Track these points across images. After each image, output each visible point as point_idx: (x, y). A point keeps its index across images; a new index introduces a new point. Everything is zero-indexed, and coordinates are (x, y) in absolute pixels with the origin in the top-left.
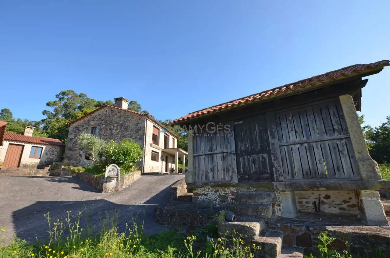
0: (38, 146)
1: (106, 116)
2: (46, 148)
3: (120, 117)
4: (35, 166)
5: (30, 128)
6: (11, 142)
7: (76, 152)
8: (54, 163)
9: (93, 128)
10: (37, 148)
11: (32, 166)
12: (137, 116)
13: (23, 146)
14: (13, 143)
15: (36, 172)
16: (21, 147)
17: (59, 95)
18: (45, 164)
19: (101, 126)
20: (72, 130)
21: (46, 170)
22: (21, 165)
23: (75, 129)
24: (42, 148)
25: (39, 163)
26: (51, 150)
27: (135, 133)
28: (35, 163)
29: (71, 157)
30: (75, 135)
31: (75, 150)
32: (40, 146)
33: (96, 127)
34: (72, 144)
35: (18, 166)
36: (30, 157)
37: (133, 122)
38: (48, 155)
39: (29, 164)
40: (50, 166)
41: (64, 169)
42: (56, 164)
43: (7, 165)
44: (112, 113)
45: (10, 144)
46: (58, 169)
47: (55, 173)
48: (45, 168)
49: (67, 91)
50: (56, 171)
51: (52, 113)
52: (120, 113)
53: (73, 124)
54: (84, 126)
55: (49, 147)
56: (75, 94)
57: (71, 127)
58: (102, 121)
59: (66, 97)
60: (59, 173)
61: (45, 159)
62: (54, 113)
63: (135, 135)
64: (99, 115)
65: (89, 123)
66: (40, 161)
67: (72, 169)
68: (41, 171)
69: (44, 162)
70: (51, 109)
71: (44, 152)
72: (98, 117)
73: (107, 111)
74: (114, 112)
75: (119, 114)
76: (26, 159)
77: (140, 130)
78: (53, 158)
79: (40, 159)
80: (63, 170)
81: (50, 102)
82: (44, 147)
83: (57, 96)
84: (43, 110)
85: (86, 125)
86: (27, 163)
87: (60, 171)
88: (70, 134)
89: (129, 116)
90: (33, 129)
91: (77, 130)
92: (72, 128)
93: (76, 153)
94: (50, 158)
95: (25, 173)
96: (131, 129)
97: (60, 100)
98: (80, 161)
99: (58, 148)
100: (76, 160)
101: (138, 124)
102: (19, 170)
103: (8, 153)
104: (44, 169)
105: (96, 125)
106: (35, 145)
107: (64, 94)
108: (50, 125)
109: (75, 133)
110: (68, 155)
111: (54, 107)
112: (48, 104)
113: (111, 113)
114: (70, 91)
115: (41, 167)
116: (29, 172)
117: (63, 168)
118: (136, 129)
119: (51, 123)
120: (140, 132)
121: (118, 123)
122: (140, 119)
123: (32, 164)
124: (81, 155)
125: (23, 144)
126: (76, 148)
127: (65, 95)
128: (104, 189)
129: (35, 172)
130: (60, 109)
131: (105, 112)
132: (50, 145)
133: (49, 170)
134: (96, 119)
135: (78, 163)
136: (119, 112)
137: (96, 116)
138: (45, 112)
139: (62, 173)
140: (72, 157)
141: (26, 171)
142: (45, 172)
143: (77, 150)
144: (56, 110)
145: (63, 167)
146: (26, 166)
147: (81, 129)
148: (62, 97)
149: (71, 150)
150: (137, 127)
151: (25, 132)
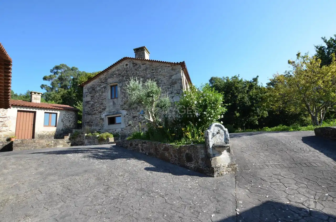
0: (51, 111)
1: (127, 71)
2: (60, 113)
3: (146, 69)
4: (52, 136)
5: (37, 94)
6: (19, 109)
7: (96, 116)
8: (74, 131)
9: (111, 87)
10: (50, 114)
11: (49, 137)
12: (169, 67)
13: (35, 113)
14: (22, 109)
15: (56, 143)
16: (32, 115)
17: (53, 70)
18: (62, 132)
19: (123, 83)
20: (87, 91)
21: (66, 139)
22: (36, 136)
23: (90, 90)
24: (56, 114)
25: (56, 132)
26: (66, 115)
27: (169, 87)
28: (51, 132)
29: (91, 123)
30: (91, 96)
31: (95, 114)
32: (54, 112)
33: (117, 85)
34: (90, 108)
35: (33, 137)
36: (44, 126)
37: (164, 74)
38: (65, 122)
39: (44, 134)
40: (69, 134)
41: (88, 137)
42: (76, 132)
43: (20, 137)
44: (135, 66)
45: (18, 111)
46: (80, 137)
47: (77, 142)
48: (65, 137)
49: (60, 65)
50: (78, 139)
51: (49, 87)
52: (145, 65)
53: (86, 84)
54: (101, 85)
55: (64, 112)
56: (68, 68)
57: (85, 88)
58: (123, 76)
59: (59, 71)
60: (82, 142)
61: (61, 127)
62: (51, 86)
63: (170, 89)
64: (118, 70)
65: (106, 81)
66: (57, 130)
67: (98, 136)
68: (61, 141)
69: (61, 130)
70: (48, 83)
71: (59, 119)
72: (117, 72)
73: (127, 65)
74: (136, 65)
75: (143, 67)
76: (40, 128)
77: (175, 83)
78: (70, 125)
79: (56, 127)
80: (86, 138)
81: (46, 76)
82: (59, 113)
83: (52, 71)
84: (41, 85)
85: (104, 84)
86: (43, 133)
87: (83, 140)
88: (85, 96)
89: (158, 68)
90: (40, 94)
91: (94, 92)
92: (87, 89)
93: (96, 118)
94: (67, 125)
95: (43, 144)
96: (163, 82)
97: (55, 74)
98: (103, 126)
99: (73, 113)
100: (97, 125)
101: (172, 76)
102: (35, 142)
103: (18, 122)
104: (63, 138)
105: (116, 82)
106: (48, 111)
107: (57, 68)
108: (50, 98)
109: (91, 95)
110: (88, 121)
111: (50, 81)
112: (45, 79)
113: (133, 66)
114: (63, 65)
115: (59, 136)
116: (48, 143)
117: (86, 136)
118: (170, 81)
119: (51, 96)
120: (176, 85)
121: (144, 77)
122: (172, 69)
123: (48, 134)
124: (103, 119)
125: (34, 110)
126: (95, 112)
127: (59, 69)
128: (215, 169)
129: (54, 143)
130: (56, 82)
131: (125, 67)
132: (64, 111)
133: (70, 139)
134: (115, 76)
135: (101, 129)
136: (143, 64)
137: (114, 72)
138: (42, 86)
139: (86, 141)
140: (93, 122)
141: (44, 142)
142: (65, 141)
143: (98, 114)
144: (52, 84)
145: (86, 134)
146: (41, 137)
147: (98, 88)
148: (56, 71)
149: (89, 115)
150: (171, 80)
151: (33, 98)
